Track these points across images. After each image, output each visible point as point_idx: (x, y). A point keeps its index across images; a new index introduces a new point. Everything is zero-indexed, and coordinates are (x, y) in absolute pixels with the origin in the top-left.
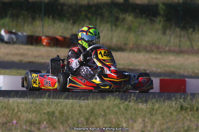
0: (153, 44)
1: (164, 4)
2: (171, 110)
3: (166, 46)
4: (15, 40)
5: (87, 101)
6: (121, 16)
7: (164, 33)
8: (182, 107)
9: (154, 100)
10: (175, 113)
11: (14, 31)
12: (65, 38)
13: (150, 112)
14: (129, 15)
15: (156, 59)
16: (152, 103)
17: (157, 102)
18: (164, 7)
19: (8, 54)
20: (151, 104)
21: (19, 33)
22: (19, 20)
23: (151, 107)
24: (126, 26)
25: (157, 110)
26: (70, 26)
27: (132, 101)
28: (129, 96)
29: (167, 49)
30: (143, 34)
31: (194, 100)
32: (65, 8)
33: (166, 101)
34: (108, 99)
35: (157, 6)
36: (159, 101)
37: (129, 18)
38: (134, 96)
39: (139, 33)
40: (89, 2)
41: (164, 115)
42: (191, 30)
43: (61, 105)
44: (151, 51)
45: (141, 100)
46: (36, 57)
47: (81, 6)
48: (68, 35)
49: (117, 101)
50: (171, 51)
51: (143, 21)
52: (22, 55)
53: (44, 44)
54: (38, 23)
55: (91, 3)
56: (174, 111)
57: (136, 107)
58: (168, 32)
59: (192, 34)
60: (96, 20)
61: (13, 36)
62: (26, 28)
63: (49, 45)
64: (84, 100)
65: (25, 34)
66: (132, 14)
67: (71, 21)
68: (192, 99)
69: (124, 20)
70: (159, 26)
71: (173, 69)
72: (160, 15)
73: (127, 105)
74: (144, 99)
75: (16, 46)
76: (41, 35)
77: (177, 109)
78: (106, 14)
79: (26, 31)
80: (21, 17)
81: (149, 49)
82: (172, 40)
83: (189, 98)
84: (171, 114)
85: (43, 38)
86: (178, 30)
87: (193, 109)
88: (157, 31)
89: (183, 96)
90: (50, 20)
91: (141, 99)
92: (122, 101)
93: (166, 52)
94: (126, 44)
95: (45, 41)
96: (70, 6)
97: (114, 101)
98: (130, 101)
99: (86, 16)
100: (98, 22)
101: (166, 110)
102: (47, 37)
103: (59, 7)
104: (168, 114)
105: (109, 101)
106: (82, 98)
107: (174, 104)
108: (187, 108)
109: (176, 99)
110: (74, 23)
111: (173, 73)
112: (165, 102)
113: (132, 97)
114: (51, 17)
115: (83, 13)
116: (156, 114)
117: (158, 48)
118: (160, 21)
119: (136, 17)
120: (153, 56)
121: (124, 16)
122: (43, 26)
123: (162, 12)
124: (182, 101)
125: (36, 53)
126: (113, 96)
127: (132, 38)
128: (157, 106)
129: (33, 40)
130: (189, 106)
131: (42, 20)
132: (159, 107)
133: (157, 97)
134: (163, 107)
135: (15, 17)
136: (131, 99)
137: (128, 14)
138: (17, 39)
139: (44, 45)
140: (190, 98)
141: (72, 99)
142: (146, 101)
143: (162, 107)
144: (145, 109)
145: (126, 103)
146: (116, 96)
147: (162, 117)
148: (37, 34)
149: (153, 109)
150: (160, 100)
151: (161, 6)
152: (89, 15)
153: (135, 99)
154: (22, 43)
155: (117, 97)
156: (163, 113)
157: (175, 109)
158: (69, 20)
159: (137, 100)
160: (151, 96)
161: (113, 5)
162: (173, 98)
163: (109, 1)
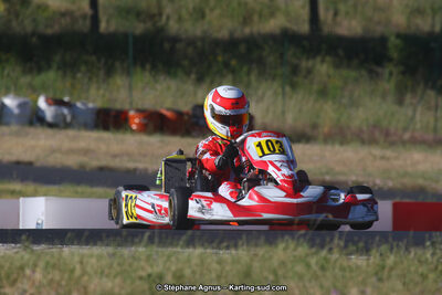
0: (375, 126)
1: (398, 36)
2: (422, 269)
3: (405, 129)
4: (69, 119)
5: (233, 252)
6: (305, 64)
7: (400, 102)
9: (384, 248)
10: (432, 276)
11: (66, 99)
12: (180, 114)
13: (376, 274)
14: (323, 61)
15: (383, 158)
16: (381, 255)
17: (391, 249)
18: (398, 42)
19: (53, 151)
20: (378, 255)
21: (79, 105)
22: (79, 75)
23: (377, 262)
24: (315, 87)
25: (392, 269)
26: (189, 87)
27: (335, 250)
28: (328, 239)
29: (407, 136)
30: (354, 104)
32: (179, 46)
33: (412, 250)
34: (281, 246)
35: (383, 40)
36: (395, 249)
37: (323, 68)
38: (340, 238)
39: (345, 101)
40: (231, 34)
41: (407, 280)
43: (177, 259)
44: (372, 141)
45: (355, 248)
46: (115, 156)
47: (217, 43)
48: (185, 107)
49: (303, 250)
50: (415, 142)
51: (353, 74)
52: (86, 152)
53: (134, 127)
54: (119, 80)
55: (238, 34)
56: (431, 271)
57: (345, 264)
58: (408, 98)
60: (248, 74)
61: (66, 111)
62: (93, 91)
63: (144, 129)
64: (228, 248)
65: (91, 105)
66: (328, 58)
67: (193, 76)
69: (309, 72)
70: (388, 85)
71: (421, 182)
72: (390, 60)
73: (325, 259)
74: (361, 245)
75: (71, 132)
76: (126, 107)
77: (436, 268)
78: (271, 59)
79: (94, 98)
80: (83, 68)
81: (367, 137)
82: (418, 116)
84: (424, 277)
85: (132, 113)
86: (431, 94)
88: (384, 96)
90: (147, 74)
91: (355, 243)
92: (314, 250)
93: (404, 143)
94: (315, 126)
95: (135, 122)
96: (191, 42)
97: (295, 250)
98: (330, 250)
99: (226, 65)
100: (253, 78)
101: (413, 269)
102: (139, 111)
103: (167, 46)
104: (417, 279)
105: (285, 249)
106: (225, 244)
107: (428, 256)
109: (433, 244)
110: (200, 80)
111: (422, 190)
112: (410, 252)
113: (336, 241)
114: (148, 66)
115: (220, 59)
116: (389, 277)
117: (387, 134)
118: (391, 74)
119: (337, 66)
120: (377, 151)
121: (310, 63)
122: (130, 88)
123: (395, 55)
125: (115, 148)
126: (293, 238)
127: (328, 113)
128: (391, 259)
129: (110, 120)
131: (128, 73)
132: (395, 263)
133: (390, 239)
134: (405, 262)
135: (68, 68)
136: (333, 246)
137: (319, 59)
138: (73, 117)
139: (132, 131)
141: (203, 245)
142: (367, 250)
143: (402, 262)
144: (364, 267)
145: (324, 253)
146: (299, 238)
147: (404, 284)
148: (118, 106)
149: (383, 268)
150: (398, 246)
151: (393, 41)
152: (233, 62)
153: (342, 244)
154: (86, 126)
155: (302, 240)
156: (404, 276)
157: (432, 266)
158: (188, 74)
159: (346, 246)
160: (377, 238)
161: (287, 38)
162: (428, 243)
163: (278, 31)
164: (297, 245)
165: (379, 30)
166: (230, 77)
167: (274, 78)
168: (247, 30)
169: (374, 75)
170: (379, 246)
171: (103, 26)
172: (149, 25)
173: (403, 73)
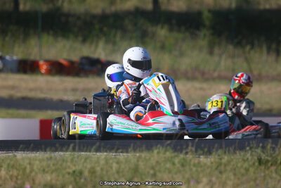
0: (196, 69)
1: (210, 11)
2: (246, 165)
3: (215, 70)
5: (125, 154)
6: (151, 29)
7: (211, 53)
8: (260, 161)
9: (220, 152)
10: (252, 170)
12: (72, 63)
13: (216, 169)
14: (162, 28)
15: (201, 89)
16: (219, 155)
17: (225, 152)
18: (209, 15)
20: (216, 156)
21: (8, 57)
22: (7, 39)
23: (217, 160)
24: (159, 45)
25: (225, 165)
26: (77, 45)
27: (190, 153)
28: (185, 147)
29: (216, 74)
30: (182, 54)
31: (277, 149)
32: (71, 19)
33: (238, 152)
34: (156, 151)
35: (200, 14)
36: (227, 152)
37: (162, 32)
38: (192, 146)
39: (176, 53)
40: (103, 11)
41: (237, 172)
42: (248, 47)
44: (193, 78)
45: (202, 152)
46: (31, 90)
47: (94, 17)
48: (75, 57)
49: (169, 154)
50: (221, 78)
51: (181, 36)
52: (13, 88)
53: (43, 71)
54: (33, 41)
55: (107, 12)
56: (251, 166)
57: (196, 162)
58: (216, 51)
59: (249, 53)
60: (115, 36)
62: (16, 49)
63: (49, 72)
65: (15, 58)
66: (166, 27)
67: (80, 39)
68: (274, 149)
69: (154, 35)
70: (203, 42)
72: (204, 26)
73: (184, 159)
74: (206, 150)
75: (3, 75)
76: (38, 58)
77: (254, 164)
78: (130, 27)
80: (10, 34)
81: (191, 76)
82: (223, 63)
83: (269, 147)
84: (247, 170)
85: (41, 63)
86: (231, 47)
87: (276, 162)
88: (201, 49)
89: (261, 145)
90: (51, 39)
91: (202, 149)
92: (176, 154)
93: (214, 79)
95: (44, 68)
97: (165, 153)
98: (187, 153)
99: (101, 30)
100: (118, 39)
101: (239, 165)
102: (47, 61)
103: (63, 19)
104: (243, 171)
105: (158, 153)
106: (120, 150)
107: (248, 155)
108: (267, 161)
109: (251, 148)
110: (84, 41)
112: (236, 153)
113: (190, 148)
114: (51, 32)
115: (97, 27)
116: (226, 170)
117: (203, 74)
118: (205, 35)
119: (171, 30)
120: (197, 85)
121: (154, 29)
122: (40, 46)
123: (207, 23)
124: (259, 151)
125: (32, 85)
126: (163, 146)
127: (166, 61)
128: (226, 158)
129: (27, 67)
130: (269, 159)
131: (39, 37)
132: (229, 162)
133: (224, 146)
134: (234, 160)
136: (188, 151)
137: (159, 26)
139: (42, 74)
140: (271, 147)
141: (106, 152)
142: (210, 153)
143: (232, 160)
144: (209, 164)
145: (182, 156)
146: (166, 147)
147: (235, 174)
148: (32, 58)
149: (221, 164)
150: (229, 150)
151: (206, 14)
152: (105, 29)
153: (194, 149)
154: (12, 71)
155: (168, 148)
156: (235, 169)
157: (251, 163)
158: (76, 36)
159: (196, 151)
160: (216, 145)
161: (138, 13)
162: (248, 148)
163: (132, 9)
164: (166, 151)
165: (196, 7)
166: (104, 39)
167: (131, 38)
168: (113, 9)
169: (194, 36)
170: (217, 150)
171: (21, 7)
172: (51, 6)
173: (213, 34)
